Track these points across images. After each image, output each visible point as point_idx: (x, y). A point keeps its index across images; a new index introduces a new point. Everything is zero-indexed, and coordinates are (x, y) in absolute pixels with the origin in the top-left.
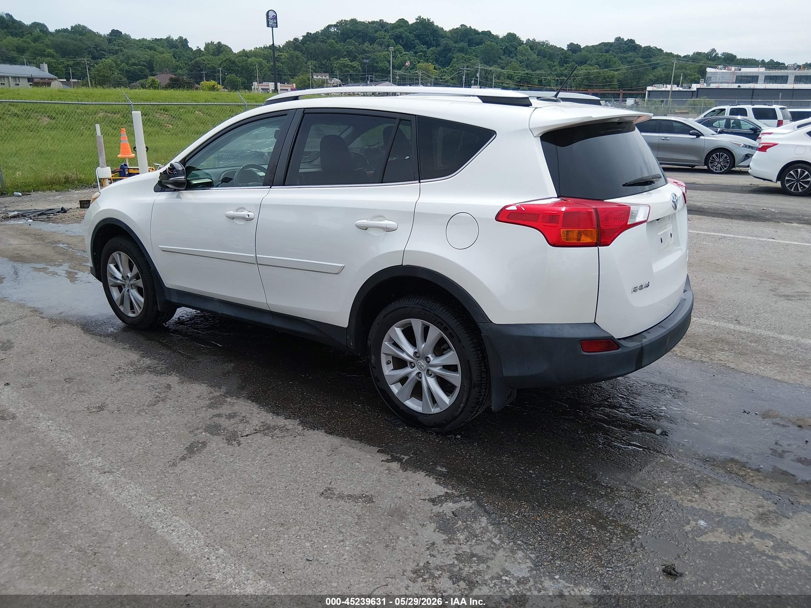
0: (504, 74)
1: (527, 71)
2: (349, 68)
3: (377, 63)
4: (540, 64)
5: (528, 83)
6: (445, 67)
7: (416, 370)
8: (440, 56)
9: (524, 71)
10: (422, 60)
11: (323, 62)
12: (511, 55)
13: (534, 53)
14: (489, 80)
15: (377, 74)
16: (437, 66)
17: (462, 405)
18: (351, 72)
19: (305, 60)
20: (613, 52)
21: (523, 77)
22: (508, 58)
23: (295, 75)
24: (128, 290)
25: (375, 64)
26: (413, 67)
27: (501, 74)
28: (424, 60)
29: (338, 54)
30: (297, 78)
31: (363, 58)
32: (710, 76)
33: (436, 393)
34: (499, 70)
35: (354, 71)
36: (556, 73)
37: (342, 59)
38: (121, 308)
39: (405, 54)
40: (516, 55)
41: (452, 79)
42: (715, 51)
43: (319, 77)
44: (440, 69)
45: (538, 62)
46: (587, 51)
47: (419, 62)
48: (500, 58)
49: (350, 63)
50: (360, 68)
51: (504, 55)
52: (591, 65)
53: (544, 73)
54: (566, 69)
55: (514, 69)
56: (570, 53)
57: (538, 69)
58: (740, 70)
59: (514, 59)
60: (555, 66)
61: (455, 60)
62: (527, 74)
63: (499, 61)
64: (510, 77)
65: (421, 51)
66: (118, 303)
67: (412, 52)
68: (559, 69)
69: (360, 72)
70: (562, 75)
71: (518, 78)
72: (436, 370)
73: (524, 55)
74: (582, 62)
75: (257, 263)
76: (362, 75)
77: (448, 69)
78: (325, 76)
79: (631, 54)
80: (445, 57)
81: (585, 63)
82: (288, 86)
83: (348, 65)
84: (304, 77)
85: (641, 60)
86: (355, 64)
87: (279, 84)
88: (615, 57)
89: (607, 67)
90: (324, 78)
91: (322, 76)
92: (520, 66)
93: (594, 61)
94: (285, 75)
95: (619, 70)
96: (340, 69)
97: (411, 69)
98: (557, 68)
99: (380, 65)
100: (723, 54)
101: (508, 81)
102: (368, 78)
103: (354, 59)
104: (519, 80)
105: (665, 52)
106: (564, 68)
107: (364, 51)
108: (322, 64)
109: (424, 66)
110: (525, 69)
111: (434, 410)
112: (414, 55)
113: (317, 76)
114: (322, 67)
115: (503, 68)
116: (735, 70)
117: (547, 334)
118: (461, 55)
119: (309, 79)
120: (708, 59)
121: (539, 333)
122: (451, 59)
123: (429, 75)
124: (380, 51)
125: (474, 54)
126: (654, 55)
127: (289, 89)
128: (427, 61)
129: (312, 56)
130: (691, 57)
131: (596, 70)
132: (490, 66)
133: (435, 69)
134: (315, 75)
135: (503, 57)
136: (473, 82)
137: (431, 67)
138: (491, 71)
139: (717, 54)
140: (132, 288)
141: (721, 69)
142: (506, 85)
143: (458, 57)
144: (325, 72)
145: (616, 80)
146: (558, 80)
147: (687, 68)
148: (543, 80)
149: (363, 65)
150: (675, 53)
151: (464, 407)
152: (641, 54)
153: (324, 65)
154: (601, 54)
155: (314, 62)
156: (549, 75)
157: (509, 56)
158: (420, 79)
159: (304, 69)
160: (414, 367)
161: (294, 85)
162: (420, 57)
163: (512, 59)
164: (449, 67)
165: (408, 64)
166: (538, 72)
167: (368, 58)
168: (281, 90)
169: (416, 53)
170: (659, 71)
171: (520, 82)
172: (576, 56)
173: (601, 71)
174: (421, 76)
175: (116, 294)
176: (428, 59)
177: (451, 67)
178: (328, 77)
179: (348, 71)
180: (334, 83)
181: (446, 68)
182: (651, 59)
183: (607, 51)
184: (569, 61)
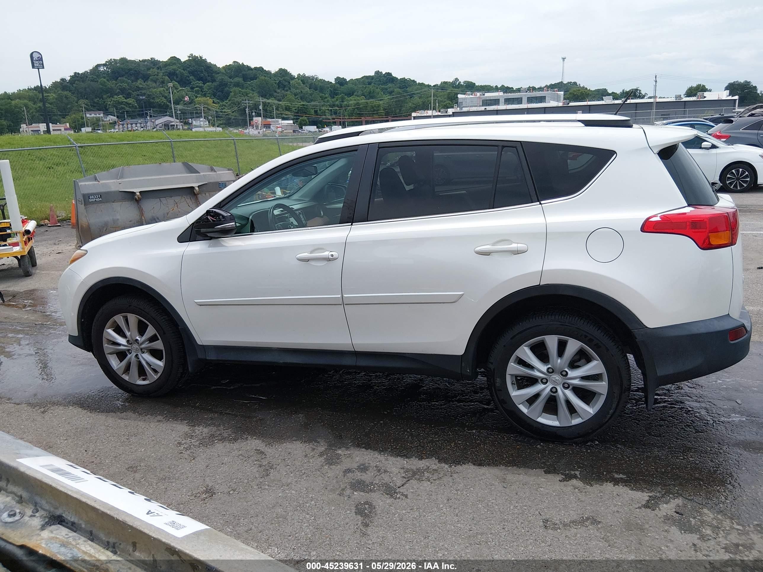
0: (282, 106)
1: (302, 103)
2: (124, 105)
3: (153, 98)
4: (313, 96)
5: (306, 113)
6: (223, 101)
7: (549, 386)
8: (217, 90)
9: (300, 102)
10: (199, 95)
11: (96, 100)
12: (286, 89)
13: (306, 86)
14: (269, 112)
15: (155, 109)
16: (216, 100)
17: (611, 411)
18: (127, 109)
19: (76, 99)
20: (375, 83)
21: (300, 108)
22: (283, 92)
23: (66, 115)
24: (137, 355)
25: (152, 100)
26: (191, 102)
27: (280, 106)
28: (202, 95)
29: (111, 93)
30: (69, 117)
31: (138, 95)
32: (461, 101)
33: (577, 405)
34: (276, 102)
35: (130, 107)
36: (328, 104)
37: (116, 97)
38: (126, 377)
39: (181, 90)
40: (290, 89)
41: (233, 112)
42: (458, 80)
43: (93, 115)
44: (219, 103)
45: (311, 95)
46: (353, 84)
47: (196, 97)
48: (276, 92)
49: (125, 100)
50: (136, 105)
51: (279, 88)
52: (358, 96)
53: (318, 104)
54: (337, 100)
55: (290, 100)
56: (338, 85)
57: (312, 101)
58: (484, 95)
59: (288, 93)
60: (326, 98)
61: (232, 94)
62: (303, 105)
63: (275, 94)
64: (288, 109)
65: (197, 87)
66: (119, 373)
67: (189, 88)
68: (331, 101)
69: (136, 108)
70: (334, 105)
71: (295, 109)
72: (576, 382)
73: (297, 88)
74: (350, 94)
75: (343, 303)
76: (139, 111)
77: (227, 103)
78: (99, 114)
79: (390, 85)
80: (222, 92)
81: (353, 95)
82: (61, 126)
83: (122, 102)
84: (77, 116)
85: (399, 90)
86: (130, 101)
87: (50, 124)
88: (377, 88)
89: (372, 97)
90: (98, 116)
91: (95, 114)
92: (296, 99)
93: (360, 93)
94: (55, 115)
95: (382, 100)
96: (114, 106)
97: (190, 103)
98: (329, 99)
99: (157, 100)
100: (465, 82)
101: (287, 112)
102: (147, 114)
103: (128, 96)
104: (296, 111)
105: (417, 82)
106: (335, 99)
107: (138, 89)
108: (94, 102)
109: (202, 101)
110: (300, 101)
111: (576, 421)
112: (191, 90)
113: (91, 115)
114: (95, 105)
115: (279, 100)
116: (481, 95)
117: (703, 330)
118: (237, 89)
119: (82, 118)
120: (453, 87)
121: (695, 330)
122: (228, 93)
123: (209, 107)
124: (155, 88)
125: (251, 88)
126: (410, 86)
127: (63, 129)
128: (205, 95)
129: (82, 95)
130: (439, 87)
131: (363, 101)
132: (268, 99)
133: (214, 102)
134: (88, 114)
135: (279, 91)
136: (254, 114)
137: (210, 101)
138: (269, 103)
139: (460, 82)
140: (143, 352)
141: (469, 95)
142: (285, 116)
143: (235, 91)
144: (99, 110)
145: (382, 109)
146: (331, 110)
147: (438, 95)
148: (318, 110)
149: (138, 101)
150: (426, 83)
151: (614, 412)
152: (398, 85)
153: (97, 103)
154: (365, 86)
155: (86, 101)
156: (323, 106)
157: (284, 89)
158: (203, 113)
159: (75, 108)
160: (546, 383)
161: (68, 124)
162: (197, 92)
163: (286, 92)
164: (227, 101)
165: (187, 99)
166: (313, 103)
167: (144, 94)
168: (53, 130)
169: (192, 88)
170: (416, 100)
171: (297, 113)
172: (343, 88)
173: (369, 101)
174: (204, 110)
175: (114, 363)
176: (205, 94)
177: (229, 101)
178: (102, 115)
179: (122, 108)
180: (109, 120)
181: (225, 101)
182: (407, 89)
183: (370, 84)
184: (339, 93)
